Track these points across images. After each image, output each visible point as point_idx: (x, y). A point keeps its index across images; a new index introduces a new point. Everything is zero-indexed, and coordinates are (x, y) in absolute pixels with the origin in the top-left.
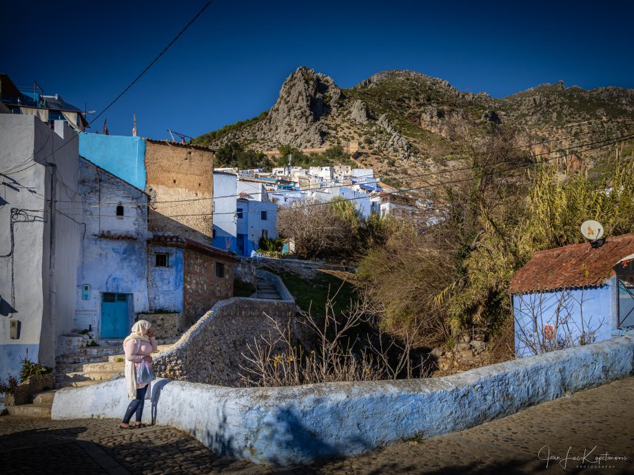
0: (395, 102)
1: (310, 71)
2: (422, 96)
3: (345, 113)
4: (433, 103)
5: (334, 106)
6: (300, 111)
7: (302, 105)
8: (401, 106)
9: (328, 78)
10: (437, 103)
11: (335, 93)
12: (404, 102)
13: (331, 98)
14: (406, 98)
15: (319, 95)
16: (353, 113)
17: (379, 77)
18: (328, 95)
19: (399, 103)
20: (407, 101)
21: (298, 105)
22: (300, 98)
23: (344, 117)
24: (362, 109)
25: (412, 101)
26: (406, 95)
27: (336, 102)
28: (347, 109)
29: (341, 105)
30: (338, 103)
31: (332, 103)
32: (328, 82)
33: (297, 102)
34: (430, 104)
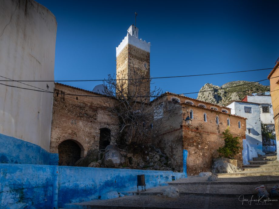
0: (242, 93)
1: (210, 84)
2: (254, 89)
3: (229, 98)
4: (260, 91)
5: (223, 97)
6: (211, 100)
7: (211, 98)
8: (245, 94)
9: (217, 86)
10: (262, 91)
11: (222, 91)
12: (246, 92)
13: (221, 94)
14: (247, 90)
15: (216, 93)
16: (232, 98)
17: (226, 85)
18: (219, 92)
19: (244, 93)
20: (247, 92)
21: (209, 98)
22: (210, 95)
23: (229, 100)
24: (237, 96)
25: (250, 91)
26: (247, 89)
27: (223, 95)
28: (229, 97)
29: (226, 96)
30: (224, 95)
31: (221, 96)
32: (217, 88)
33: (209, 97)
34: (258, 91)
